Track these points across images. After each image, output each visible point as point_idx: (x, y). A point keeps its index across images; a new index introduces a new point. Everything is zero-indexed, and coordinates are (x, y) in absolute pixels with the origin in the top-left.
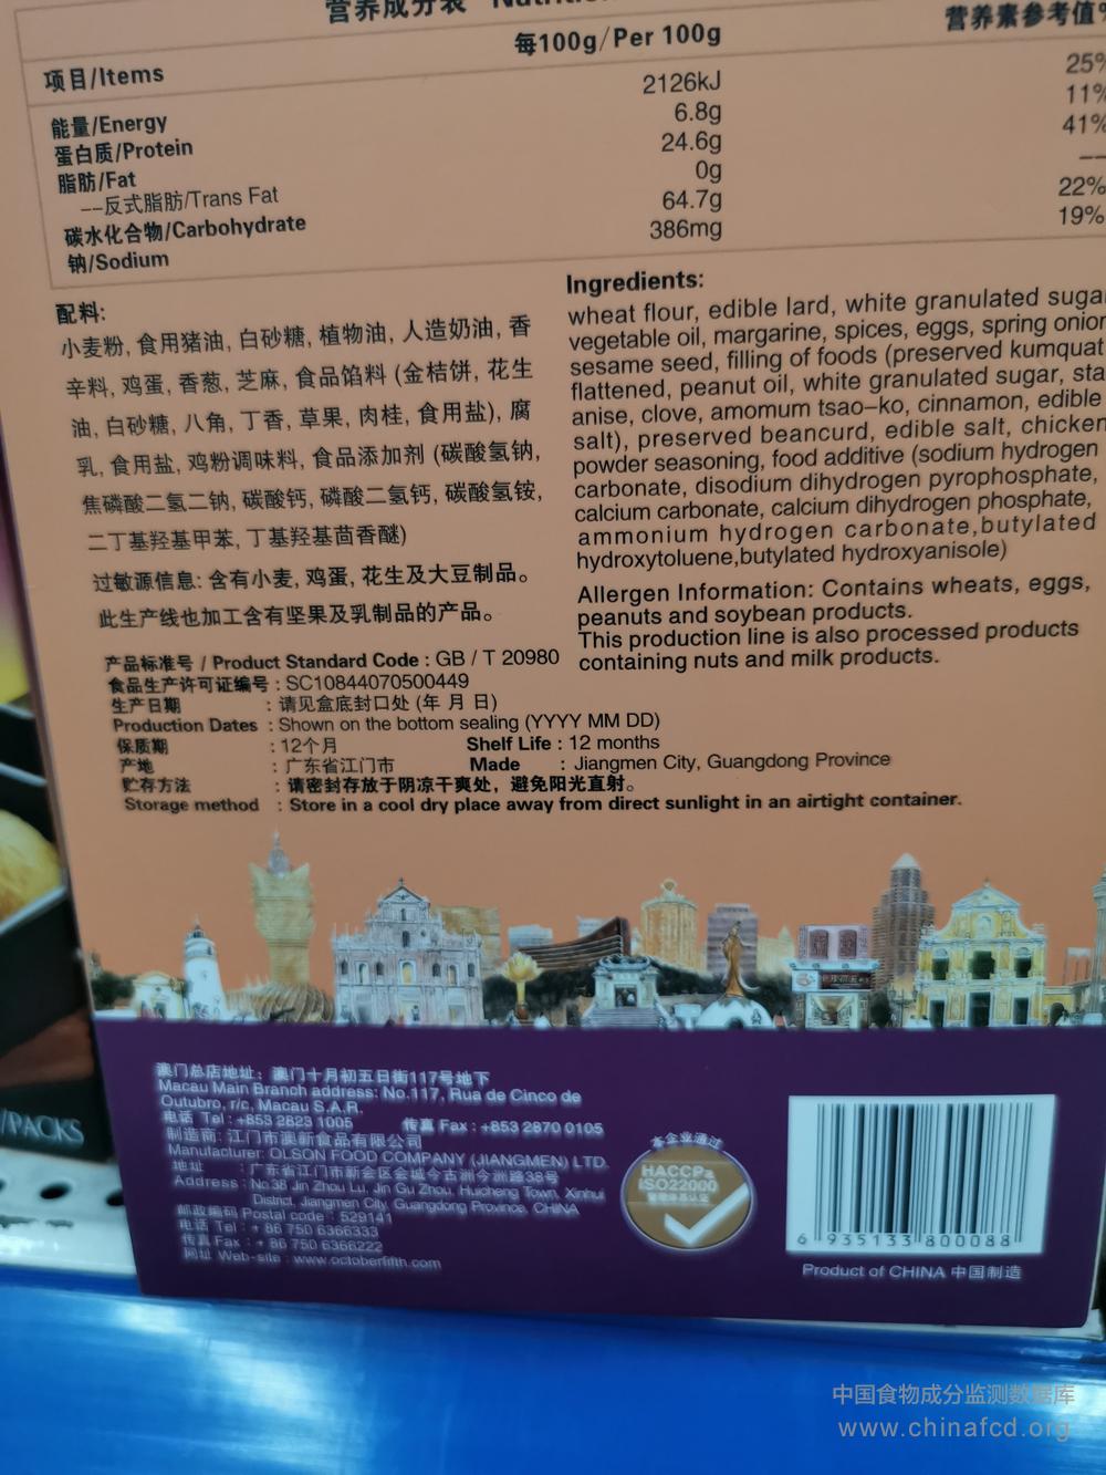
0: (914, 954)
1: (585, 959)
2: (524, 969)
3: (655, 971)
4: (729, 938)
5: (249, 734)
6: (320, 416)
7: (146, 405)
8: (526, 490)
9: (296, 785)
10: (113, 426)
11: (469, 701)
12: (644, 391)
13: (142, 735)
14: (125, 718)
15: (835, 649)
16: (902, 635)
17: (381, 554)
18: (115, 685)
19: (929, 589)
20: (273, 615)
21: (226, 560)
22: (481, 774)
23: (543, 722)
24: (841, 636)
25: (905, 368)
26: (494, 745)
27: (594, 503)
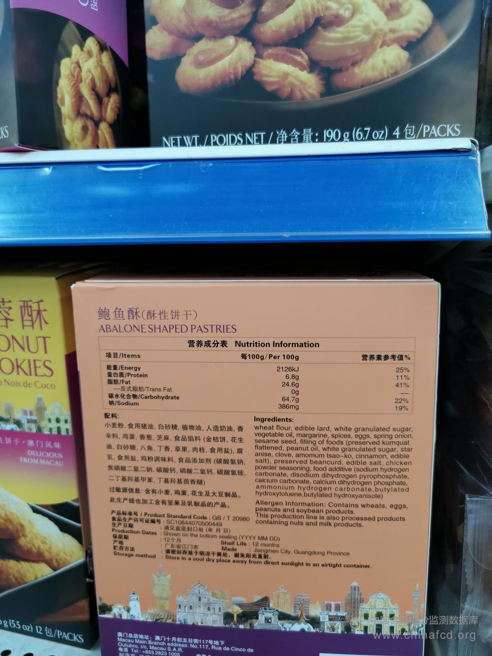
0: (358, 612)
1: (255, 608)
2: (236, 610)
3: (277, 613)
4: (300, 604)
5: (154, 536)
6: (181, 449)
7: (130, 442)
8: (241, 473)
9: (168, 551)
10: (119, 447)
11: (222, 530)
12: (276, 448)
13: (121, 533)
14: (116, 528)
15: (332, 522)
16: (352, 519)
17: (197, 488)
18: (114, 519)
19: (360, 506)
20: (164, 502)
21: (150, 486)
22: (225, 552)
23: (244, 538)
24: (334, 518)
25: (351, 446)
26: (229, 544)
27: (261, 477)
